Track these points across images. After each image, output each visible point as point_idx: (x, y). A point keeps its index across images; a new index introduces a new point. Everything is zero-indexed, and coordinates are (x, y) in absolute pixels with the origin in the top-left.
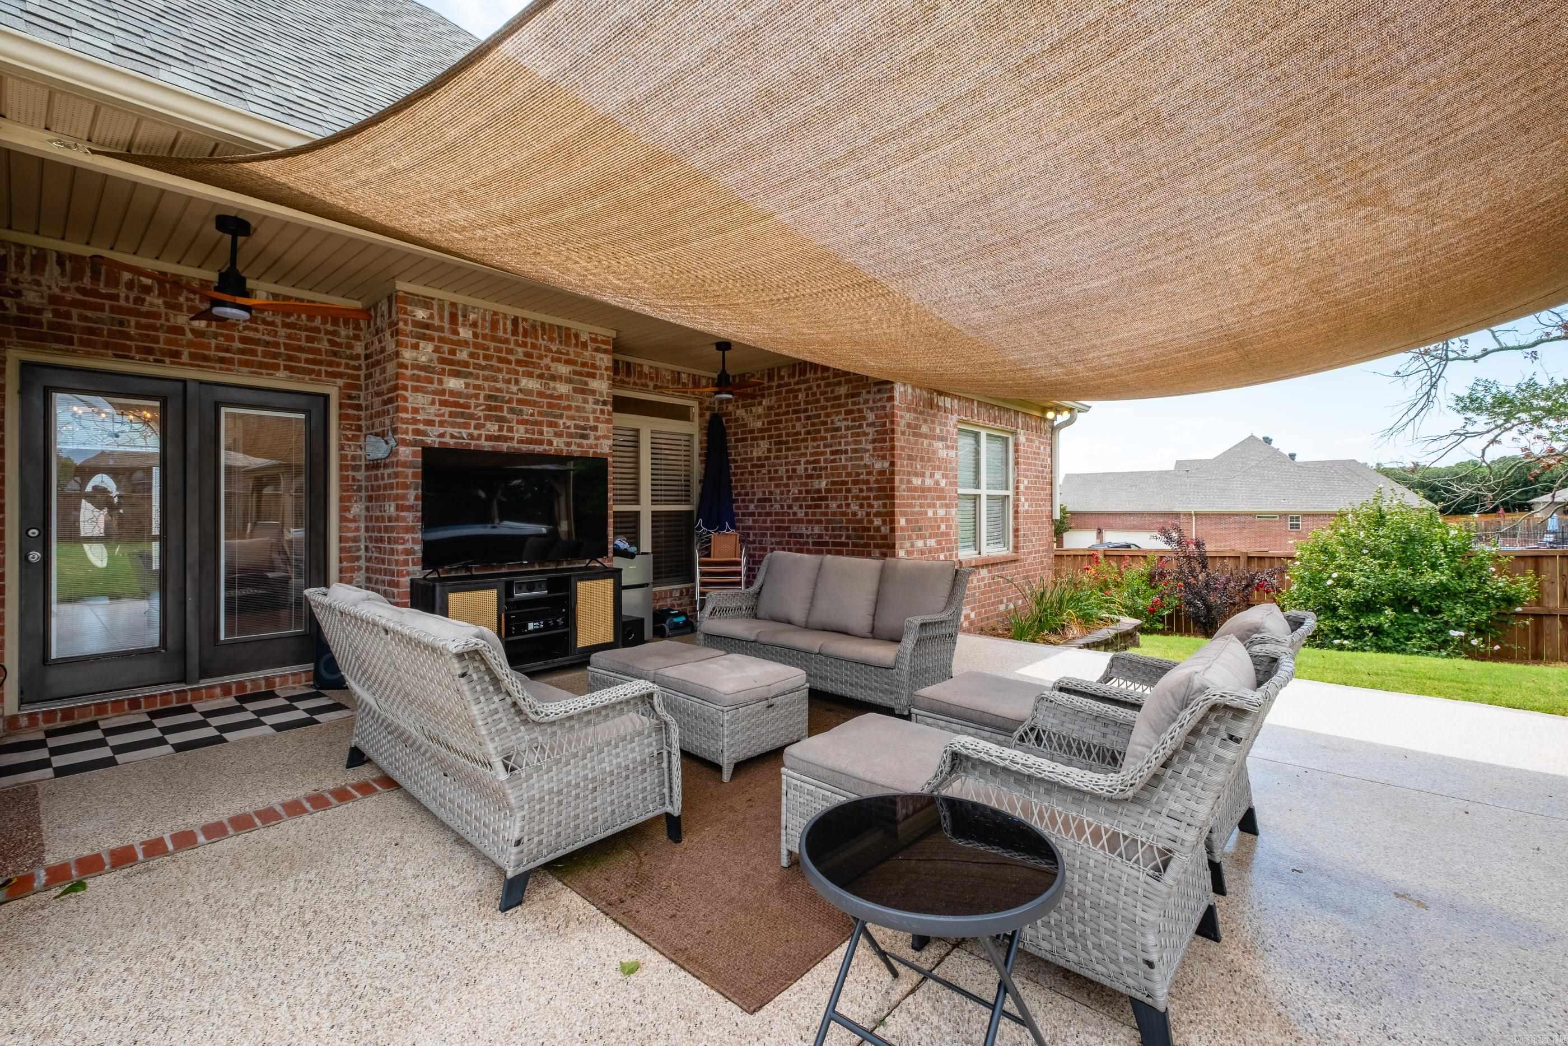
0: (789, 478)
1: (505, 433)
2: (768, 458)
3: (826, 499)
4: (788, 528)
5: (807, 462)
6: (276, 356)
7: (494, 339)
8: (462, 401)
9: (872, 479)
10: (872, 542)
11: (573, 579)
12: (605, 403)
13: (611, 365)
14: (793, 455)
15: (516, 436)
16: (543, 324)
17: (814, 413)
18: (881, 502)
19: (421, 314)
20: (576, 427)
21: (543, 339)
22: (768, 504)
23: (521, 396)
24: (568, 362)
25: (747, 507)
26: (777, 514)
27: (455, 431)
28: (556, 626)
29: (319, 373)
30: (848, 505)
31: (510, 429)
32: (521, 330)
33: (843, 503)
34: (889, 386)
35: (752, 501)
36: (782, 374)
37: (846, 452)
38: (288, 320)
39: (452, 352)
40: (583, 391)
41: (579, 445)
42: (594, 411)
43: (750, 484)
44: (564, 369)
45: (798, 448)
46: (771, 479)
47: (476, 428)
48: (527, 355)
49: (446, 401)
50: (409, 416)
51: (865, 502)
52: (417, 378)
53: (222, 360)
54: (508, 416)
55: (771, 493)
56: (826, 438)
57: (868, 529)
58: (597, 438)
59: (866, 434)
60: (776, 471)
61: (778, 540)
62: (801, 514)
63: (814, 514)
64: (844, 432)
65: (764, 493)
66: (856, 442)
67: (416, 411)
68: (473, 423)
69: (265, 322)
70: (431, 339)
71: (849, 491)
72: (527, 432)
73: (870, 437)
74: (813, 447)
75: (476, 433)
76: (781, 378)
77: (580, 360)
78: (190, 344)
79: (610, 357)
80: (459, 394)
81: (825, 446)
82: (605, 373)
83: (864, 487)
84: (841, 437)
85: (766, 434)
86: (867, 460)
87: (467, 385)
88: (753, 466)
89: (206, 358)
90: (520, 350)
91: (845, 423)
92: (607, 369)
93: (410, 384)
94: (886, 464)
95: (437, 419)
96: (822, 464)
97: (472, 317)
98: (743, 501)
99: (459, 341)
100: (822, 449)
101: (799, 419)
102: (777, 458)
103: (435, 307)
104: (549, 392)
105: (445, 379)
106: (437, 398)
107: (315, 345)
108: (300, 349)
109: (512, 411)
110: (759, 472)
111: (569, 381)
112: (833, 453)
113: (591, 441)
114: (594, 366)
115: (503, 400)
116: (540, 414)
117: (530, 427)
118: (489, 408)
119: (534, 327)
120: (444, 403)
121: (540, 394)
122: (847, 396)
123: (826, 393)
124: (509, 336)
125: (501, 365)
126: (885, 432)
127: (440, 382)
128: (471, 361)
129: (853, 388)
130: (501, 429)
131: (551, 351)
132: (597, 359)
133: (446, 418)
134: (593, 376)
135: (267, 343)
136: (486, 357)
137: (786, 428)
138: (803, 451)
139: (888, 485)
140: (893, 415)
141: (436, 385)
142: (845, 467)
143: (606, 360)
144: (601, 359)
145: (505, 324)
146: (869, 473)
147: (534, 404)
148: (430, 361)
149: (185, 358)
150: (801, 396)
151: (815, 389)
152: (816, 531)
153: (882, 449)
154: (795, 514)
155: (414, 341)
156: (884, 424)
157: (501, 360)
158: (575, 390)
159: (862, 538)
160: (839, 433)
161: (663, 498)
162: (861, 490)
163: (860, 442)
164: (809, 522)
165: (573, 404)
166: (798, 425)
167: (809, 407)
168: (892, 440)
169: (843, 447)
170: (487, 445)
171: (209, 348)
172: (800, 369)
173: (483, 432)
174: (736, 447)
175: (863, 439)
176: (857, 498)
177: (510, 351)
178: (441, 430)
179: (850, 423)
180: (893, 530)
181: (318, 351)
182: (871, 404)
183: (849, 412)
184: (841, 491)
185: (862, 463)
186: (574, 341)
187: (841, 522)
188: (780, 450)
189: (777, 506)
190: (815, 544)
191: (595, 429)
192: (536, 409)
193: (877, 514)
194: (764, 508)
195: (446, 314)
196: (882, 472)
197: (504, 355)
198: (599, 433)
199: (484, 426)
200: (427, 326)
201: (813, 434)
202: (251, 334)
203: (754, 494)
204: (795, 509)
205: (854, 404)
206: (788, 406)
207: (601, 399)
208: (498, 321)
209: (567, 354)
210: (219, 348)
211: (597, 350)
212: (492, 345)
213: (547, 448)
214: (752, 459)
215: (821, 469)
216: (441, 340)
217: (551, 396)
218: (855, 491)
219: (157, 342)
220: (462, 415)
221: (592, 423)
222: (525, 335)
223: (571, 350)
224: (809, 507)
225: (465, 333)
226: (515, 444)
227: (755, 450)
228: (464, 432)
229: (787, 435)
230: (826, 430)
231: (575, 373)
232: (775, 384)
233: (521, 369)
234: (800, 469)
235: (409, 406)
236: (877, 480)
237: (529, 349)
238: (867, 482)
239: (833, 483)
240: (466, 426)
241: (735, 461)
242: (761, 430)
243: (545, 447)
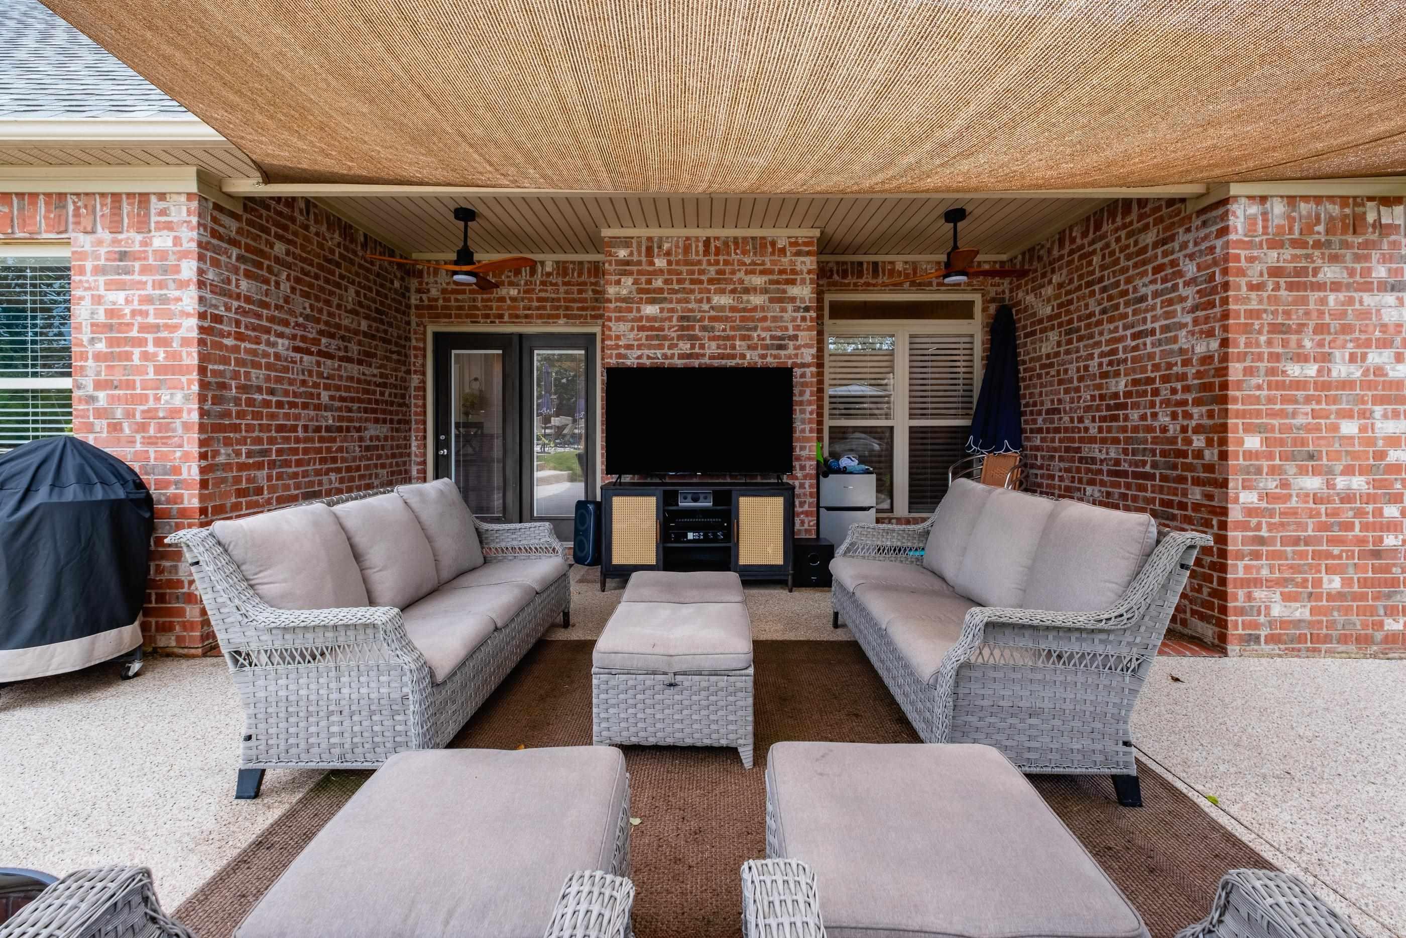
0: (1081, 379)
1: (697, 350)
2: (1057, 354)
3: (1124, 406)
4: (1078, 450)
5: (1102, 355)
6: (558, 308)
7: (687, 263)
8: (657, 325)
9: (1191, 371)
10: (1189, 475)
11: (734, 494)
12: (807, 309)
13: (815, 266)
14: (1085, 346)
15: (708, 352)
16: (736, 238)
17: (1112, 280)
18: (1204, 409)
19: (622, 253)
20: (773, 338)
21: (736, 254)
22: (1056, 417)
23: (713, 313)
24: (763, 272)
25: (1035, 421)
26: (1066, 430)
27: (651, 352)
28: (716, 540)
29: (586, 317)
30: (1155, 415)
31: (702, 347)
32: (713, 249)
33: (1149, 412)
34: (1220, 211)
35: (1039, 413)
36: (1074, 234)
37: (1153, 332)
38: (566, 280)
39: (649, 282)
40: (780, 300)
41: (775, 357)
42: (794, 320)
43: (1037, 391)
44: (758, 281)
45: (1091, 336)
46: (1060, 382)
47: (669, 348)
48: (719, 272)
49: (643, 326)
50: (613, 343)
51: (1179, 410)
52: (620, 310)
53: (526, 316)
54: (700, 334)
55: (1060, 401)
56: (1125, 316)
57: (1184, 454)
58: (797, 348)
59: (1182, 299)
60: (1066, 371)
61: (1067, 465)
62: (1093, 431)
63: (1109, 430)
64: (1150, 302)
65: (1052, 401)
66: (1168, 315)
67: (618, 338)
68: (667, 343)
69: (552, 284)
70: (631, 273)
71: (1156, 393)
72: (718, 347)
73: (1189, 303)
74: (1111, 332)
75: (669, 352)
76: (1073, 240)
77: (776, 268)
78: (509, 308)
79: (814, 259)
80: (654, 319)
81: (1125, 328)
82: (808, 277)
83: (1179, 386)
84: (1147, 311)
85: (1055, 322)
86: (1184, 341)
87: (662, 310)
88: (1043, 366)
89: (517, 317)
90: (712, 269)
91: (1152, 287)
92: (809, 272)
93: (613, 315)
94: (1214, 345)
95: (636, 343)
96: (1121, 355)
97: (666, 246)
98: (1032, 413)
99: (655, 271)
100: (1121, 332)
101: (1092, 293)
102: (1068, 352)
103: (634, 245)
104: (742, 306)
105: (643, 307)
106: (635, 324)
107: (584, 295)
108: (574, 300)
109: (704, 329)
110: (1047, 374)
111: (765, 291)
112: (1135, 336)
113: (791, 351)
114: (794, 272)
115: (695, 319)
116: (733, 328)
117: (721, 342)
118: (682, 328)
119: (726, 244)
120: (641, 329)
121: (733, 309)
122: (1156, 245)
123: (1128, 247)
124: (701, 257)
125: (692, 287)
126: (1214, 291)
127: (639, 310)
128: (665, 287)
129: (1165, 230)
130: (693, 347)
131: (745, 264)
132: (798, 263)
133: (644, 341)
134: (792, 282)
135: (553, 300)
136: (679, 281)
137: (1078, 309)
138: (1097, 338)
139: (1217, 380)
140: (1226, 258)
141: (634, 314)
142: (1151, 356)
143: (808, 263)
144: (803, 263)
145: (697, 247)
146: (1186, 363)
147: (727, 319)
148: (630, 292)
149: (506, 318)
150: (1096, 260)
151: (1113, 245)
152: (1113, 455)
153: (1207, 319)
154: (1086, 429)
155: (617, 277)
156: (1212, 277)
157: (693, 282)
158: (772, 300)
159: (1174, 467)
160: (1143, 305)
161: (929, 411)
162: (1174, 391)
163: (1172, 314)
164: (1104, 441)
165: (769, 315)
166: (1092, 302)
167: (1106, 273)
168: (1225, 301)
169: (1149, 326)
170: (679, 363)
171: (518, 309)
172: (1095, 222)
173: (676, 352)
174: (1025, 344)
175: (1178, 308)
176: (1167, 403)
177: (702, 272)
178: (639, 353)
179: (1159, 286)
180: (1224, 456)
181: (584, 300)
182: (1191, 248)
183: (1158, 270)
184: (1145, 393)
185: (1175, 347)
186: (770, 250)
187: (1145, 441)
188: (1070, 342)
189: (1066, 418)
190: (1111, 473)
191: (795, 337)
192: (728, 325)
193: (1198, 430)
194: (1052, 422)
195: (644, 249)
196: (1206, 359)
197: (696, 276)
198: (799, 342)
199: (677, 345)
200: (627, 263)
201: (1111, 313)
202: (543, 295)
203: (1042, 404)
204: (1087, 423)
205: (1165, 254)
206: (1081, 277)
207: (803, 305)
208: (690, 245)
209: (763, 264)
210: (525, 308)
211: (798, 254)
212: (684, 269)
213: (740, 362)
214: (1040, 358)
215: (1119, 362)
216: (640, 273)
217: (745, 310)
218: (1165, 393)
219: (491, 309)
220: (657, 337)
221: (791, 332)
222: (717, 254)
223: (767, 260)
224: (1103, 419)
225: (660, 263)
226: (706, 361)
227: (1044, 345)
228: (659, 353)
229: (1080, 319)
230: (1127, 304)
231: (772, 282)
232: (1066, 251)
233: (712, 287)
234: (1094, 364)
235: (613, 334)
236: (1198, 372)
237: (721, 267)
238: (1183, 377)
239: (1135, 382)
240: (661, 347)
241: (1024, 362)
242: (1050, 318)
243: (738, 361)
